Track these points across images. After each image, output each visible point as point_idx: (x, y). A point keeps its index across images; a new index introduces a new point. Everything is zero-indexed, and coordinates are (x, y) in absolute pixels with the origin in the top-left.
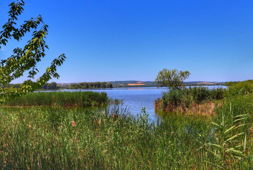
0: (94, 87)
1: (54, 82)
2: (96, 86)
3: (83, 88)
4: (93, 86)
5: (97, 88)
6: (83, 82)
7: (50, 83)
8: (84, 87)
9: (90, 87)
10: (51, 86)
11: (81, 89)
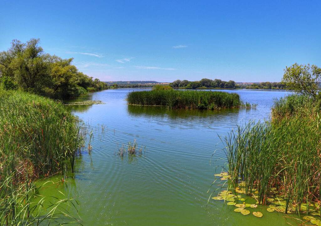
0: (278, 88)
1: (232, 80)
2: (279, 87)
3: (265, 89)
4: (276, 87)
5: (281, 89)
6: (265, 82)
7: (228, 82)
8: (266, 87)
9: (272, 88)
10: (229, 85)
11: (262, 89)
